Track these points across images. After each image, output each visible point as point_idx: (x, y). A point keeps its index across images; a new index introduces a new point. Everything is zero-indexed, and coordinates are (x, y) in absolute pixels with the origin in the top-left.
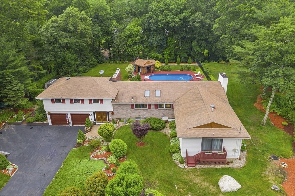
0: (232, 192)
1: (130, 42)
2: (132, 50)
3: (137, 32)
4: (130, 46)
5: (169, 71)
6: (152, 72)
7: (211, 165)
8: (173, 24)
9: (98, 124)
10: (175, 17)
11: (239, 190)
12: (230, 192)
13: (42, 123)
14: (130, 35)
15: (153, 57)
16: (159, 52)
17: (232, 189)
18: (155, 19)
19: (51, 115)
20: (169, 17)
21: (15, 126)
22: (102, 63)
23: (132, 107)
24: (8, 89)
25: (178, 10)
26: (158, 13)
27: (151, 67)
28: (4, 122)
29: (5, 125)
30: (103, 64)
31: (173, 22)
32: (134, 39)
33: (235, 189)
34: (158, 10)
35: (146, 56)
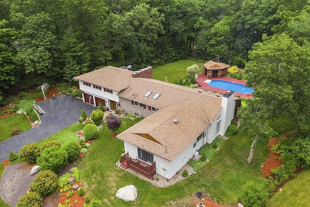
0: (123, 200)
1: (212, 42)
2: (214, 51)
3: (223, 31)
4: (212, 46)
5: (240, 80)
6: (220, 77)
7: (138, 173)
8: (261, 25)
9: (111, 111)
10: (264, 17)
11: (130, 201)
12: (120, 199)
13: (80, 98)
14: (215, 34)
15: (236, 62)
16: (245, 57)
17: (123, 198)
18: (242, 19)
19: (84, 94)
20: (258, 18)
21: (65, 96)
22: (184, 59)
23: (133, 104)
24: (67, 68)
25: (270, 10)
26: (247, 12)
27: (219, 72)
28: (61, 91)
29: (61, 94)
30: (184, 61)
31: (261, 24)
32: (218, 39)
33: (126, 199)
34: (248, 8)
35: (230, 58)
